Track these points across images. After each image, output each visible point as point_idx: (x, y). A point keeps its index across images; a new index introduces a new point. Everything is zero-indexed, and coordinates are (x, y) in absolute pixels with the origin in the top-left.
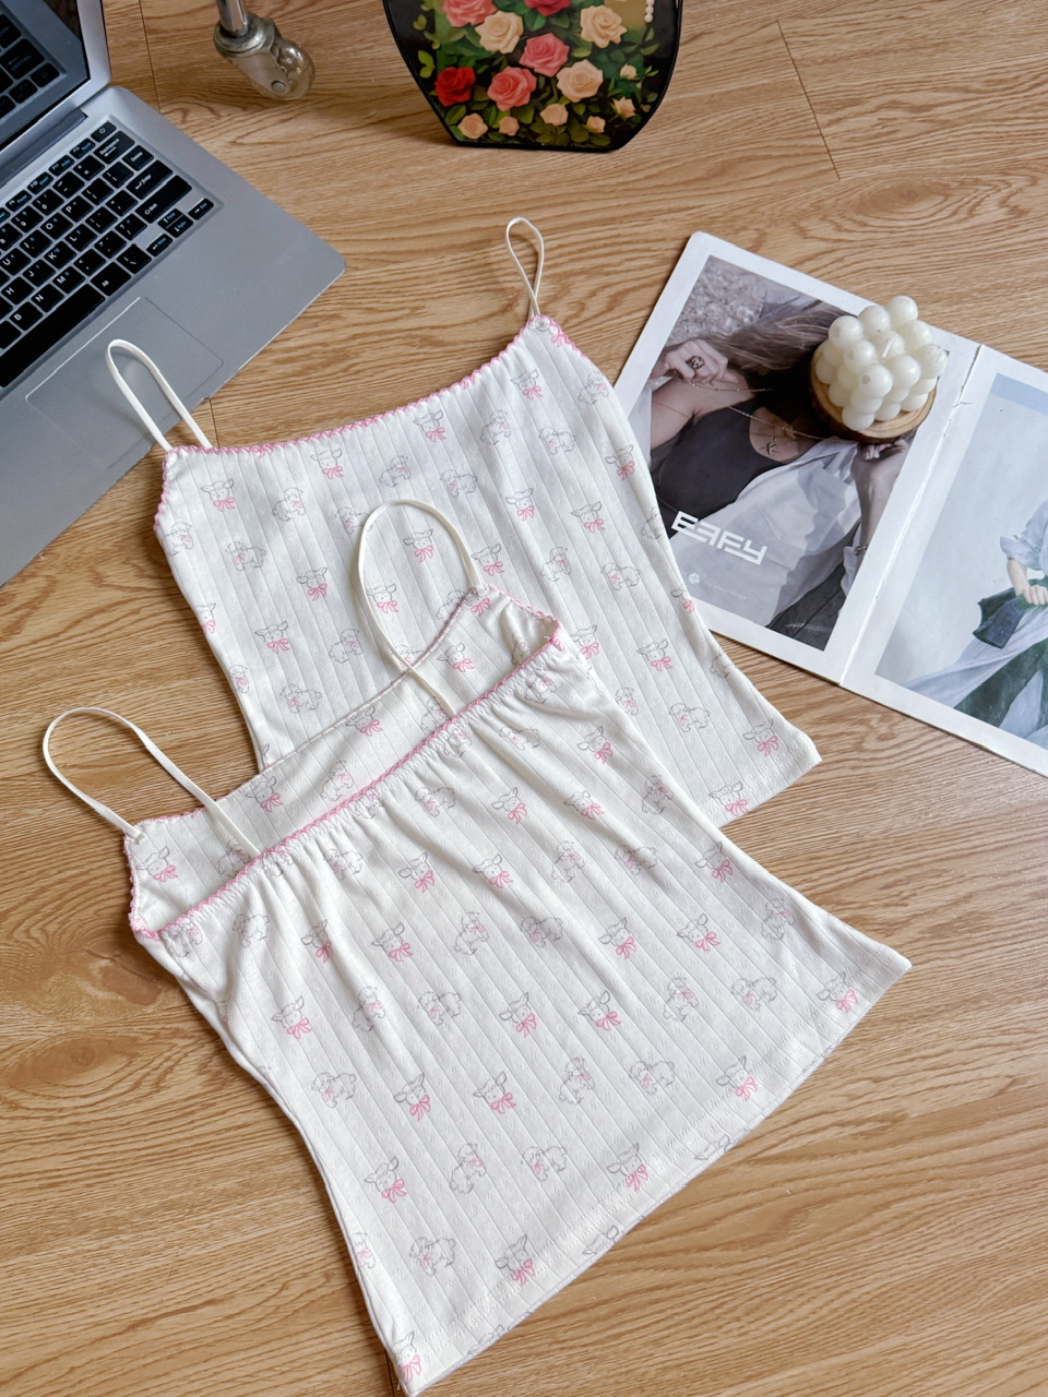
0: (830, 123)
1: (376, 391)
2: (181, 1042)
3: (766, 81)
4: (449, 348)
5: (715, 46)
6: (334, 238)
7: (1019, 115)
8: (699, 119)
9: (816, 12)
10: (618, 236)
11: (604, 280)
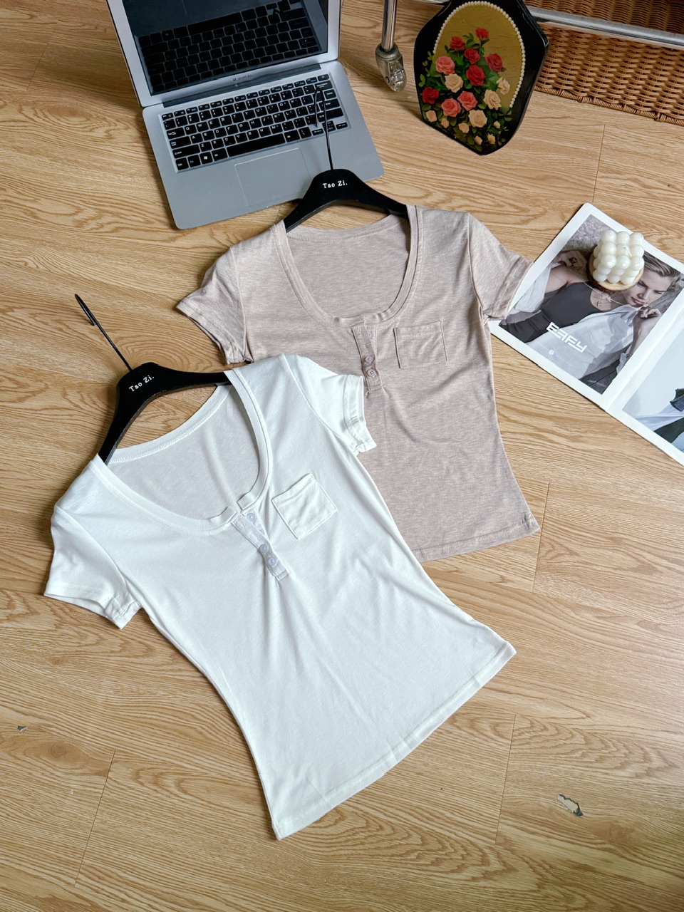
0: (602, 177)
2: (162, 410)
3: (585, 148)
5: (572, 125)
9: (626, 128)
11: (468, 202)
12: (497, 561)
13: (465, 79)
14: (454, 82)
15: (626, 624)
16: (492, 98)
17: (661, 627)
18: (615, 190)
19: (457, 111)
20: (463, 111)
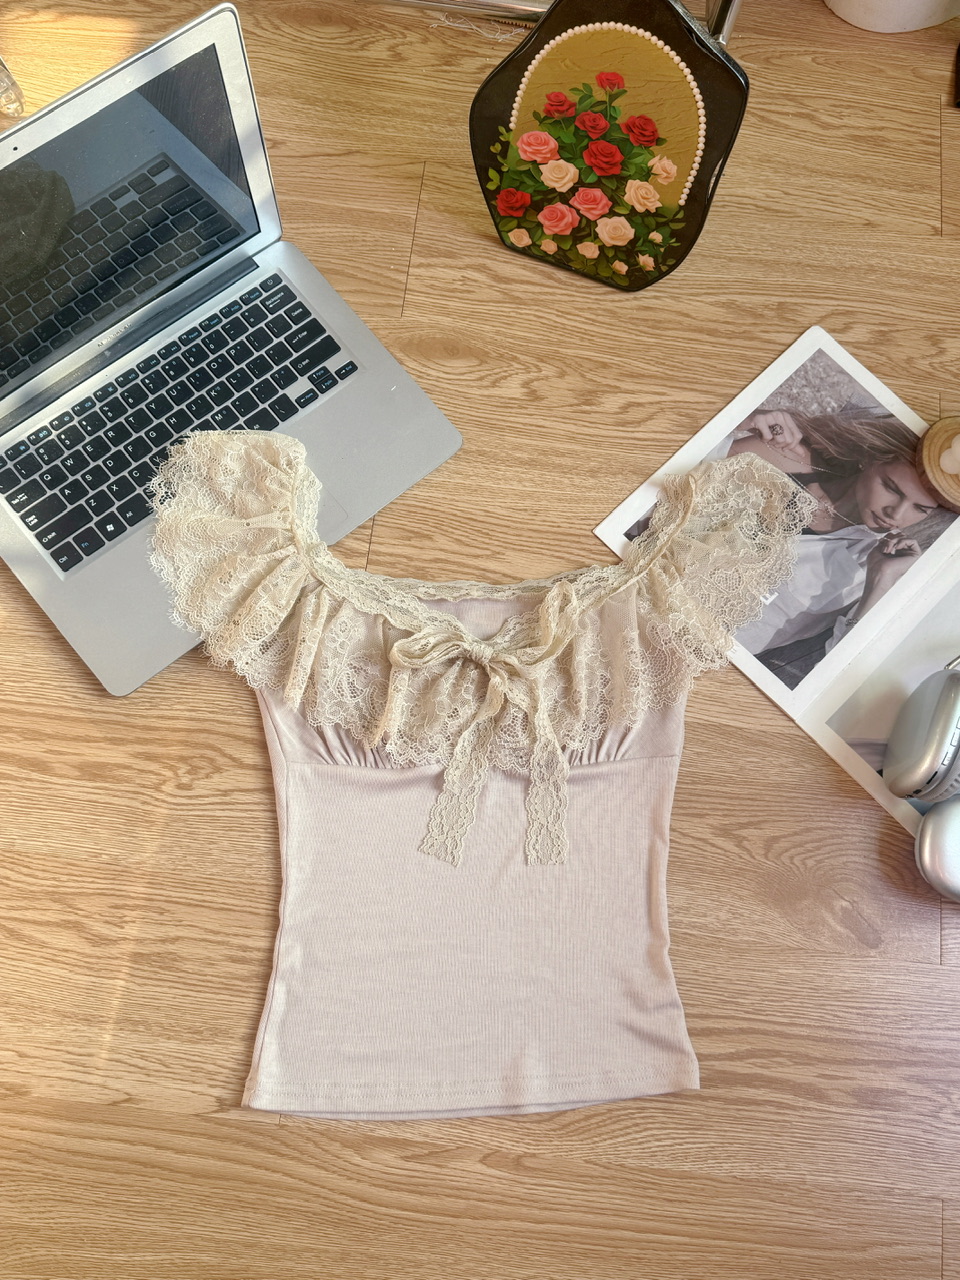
0: (420, 266)
3: (387, 211)
5: (362, 166)
7: (581, 314)
8: (312, 225)
12: (211, 1068)
15: (459, 1165)
17: (528, 1162)
18: (442, 289)
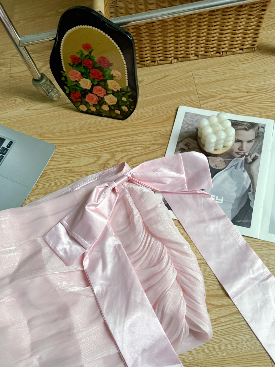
0: (204, 104)
1: (52, 187)
3: (185, 90)
4: (76, 174)
5: (171, 79)
6: (49, 139)
7: (267, 101)
8: (163, 103)
9: (205, 68)
10: (133, 140)
11: (126, 153)
13: (92, 79)
14: (86, 84)
16: (113, 84)
19: (97, 100)
20: (100, 99)
